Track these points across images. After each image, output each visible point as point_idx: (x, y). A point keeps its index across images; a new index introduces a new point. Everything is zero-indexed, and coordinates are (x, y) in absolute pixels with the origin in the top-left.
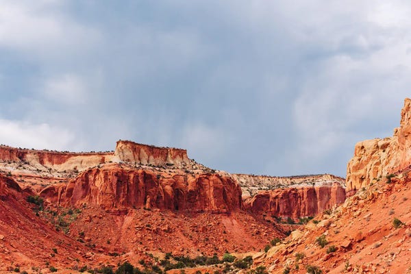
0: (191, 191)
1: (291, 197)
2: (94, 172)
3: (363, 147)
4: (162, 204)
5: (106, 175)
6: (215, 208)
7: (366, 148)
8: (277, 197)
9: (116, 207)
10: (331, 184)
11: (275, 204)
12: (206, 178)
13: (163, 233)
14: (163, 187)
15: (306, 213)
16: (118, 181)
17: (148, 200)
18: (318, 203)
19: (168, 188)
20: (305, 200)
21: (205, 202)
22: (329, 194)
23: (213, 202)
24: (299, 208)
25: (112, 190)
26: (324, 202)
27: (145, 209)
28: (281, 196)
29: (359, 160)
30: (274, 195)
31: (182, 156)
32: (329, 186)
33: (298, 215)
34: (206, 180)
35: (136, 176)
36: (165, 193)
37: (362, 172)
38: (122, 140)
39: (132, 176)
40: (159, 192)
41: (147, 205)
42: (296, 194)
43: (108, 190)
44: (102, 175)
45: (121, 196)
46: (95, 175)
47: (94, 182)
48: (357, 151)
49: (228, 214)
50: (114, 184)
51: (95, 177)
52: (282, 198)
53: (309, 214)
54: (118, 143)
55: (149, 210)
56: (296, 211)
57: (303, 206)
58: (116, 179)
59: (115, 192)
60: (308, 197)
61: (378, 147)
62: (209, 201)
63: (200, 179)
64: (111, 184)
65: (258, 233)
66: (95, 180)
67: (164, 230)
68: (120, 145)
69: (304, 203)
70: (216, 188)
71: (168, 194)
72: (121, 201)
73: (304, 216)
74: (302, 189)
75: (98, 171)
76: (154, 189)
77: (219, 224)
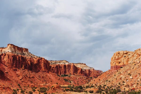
0: (36, 64)
1: (58, 67)
2: (4, 55)
3: (119, 53)
4: (27, 68)
5: (8, 56)
6: (44, 70)
7: (120, 53)
8: (54, 67)
9: (13, 68)
10: (71, 64)
11: (53, 69)
12: (41, 59)
13: (32, 78)
14: (27, 62)
15: (63, 73)
16: (13, 59)
17: (23, 66)
18: (67, 70)
19: (29, 62)
20: (63, 68)
21: (40, 68)
22: (70, 67)
23: (43, 68)
24: (61, 71)
25: (11, 62)
26: (69, 69)
27: (22, 69)
28: (55, 67)
29: (118, 57)
30: (53, 66)
31: (27, 51)
32: (70, 64)
33: (60, 73)
34: (41, 60)
35: (19, 57)
36: (28, 64)
37: (119, 60)
38: (10, 44)
39: (18, 57)
40: (26, 64)
41: (23, 68)
42: (60, 66)
43: (10, 62)
44: (7, 56)
45: (14, 64)
46: (4, 56)
47: (4, 59)
48: (117, 54)
49: (48, 72)
50: (12, 60)
51: (4, 57)
52: (55, 68)
53: (64, 73)
54: (8, 45)
55: (24, 70)
56: (60, 72)
57: (62, 71)
58: (12, 58)
59: (12, 63)
60: (64, 68)
61: (124, 53)
62: (42, 67)
63: (39, 59)
64: (11, 60)
65: (59, 79)
66: (4, 58)
67: (32, 77)
68: (10, 45)
69: (62, 70)
70: (44, 63)
71: (29, 64)
72: (14, 66)
73: (62, 74)
74: (62, 65)
75: (5, 55)
76: (24, 62)
77: (47, 75)
